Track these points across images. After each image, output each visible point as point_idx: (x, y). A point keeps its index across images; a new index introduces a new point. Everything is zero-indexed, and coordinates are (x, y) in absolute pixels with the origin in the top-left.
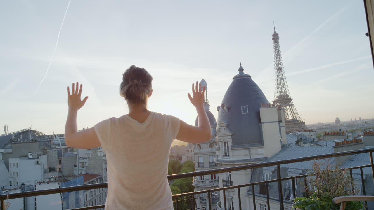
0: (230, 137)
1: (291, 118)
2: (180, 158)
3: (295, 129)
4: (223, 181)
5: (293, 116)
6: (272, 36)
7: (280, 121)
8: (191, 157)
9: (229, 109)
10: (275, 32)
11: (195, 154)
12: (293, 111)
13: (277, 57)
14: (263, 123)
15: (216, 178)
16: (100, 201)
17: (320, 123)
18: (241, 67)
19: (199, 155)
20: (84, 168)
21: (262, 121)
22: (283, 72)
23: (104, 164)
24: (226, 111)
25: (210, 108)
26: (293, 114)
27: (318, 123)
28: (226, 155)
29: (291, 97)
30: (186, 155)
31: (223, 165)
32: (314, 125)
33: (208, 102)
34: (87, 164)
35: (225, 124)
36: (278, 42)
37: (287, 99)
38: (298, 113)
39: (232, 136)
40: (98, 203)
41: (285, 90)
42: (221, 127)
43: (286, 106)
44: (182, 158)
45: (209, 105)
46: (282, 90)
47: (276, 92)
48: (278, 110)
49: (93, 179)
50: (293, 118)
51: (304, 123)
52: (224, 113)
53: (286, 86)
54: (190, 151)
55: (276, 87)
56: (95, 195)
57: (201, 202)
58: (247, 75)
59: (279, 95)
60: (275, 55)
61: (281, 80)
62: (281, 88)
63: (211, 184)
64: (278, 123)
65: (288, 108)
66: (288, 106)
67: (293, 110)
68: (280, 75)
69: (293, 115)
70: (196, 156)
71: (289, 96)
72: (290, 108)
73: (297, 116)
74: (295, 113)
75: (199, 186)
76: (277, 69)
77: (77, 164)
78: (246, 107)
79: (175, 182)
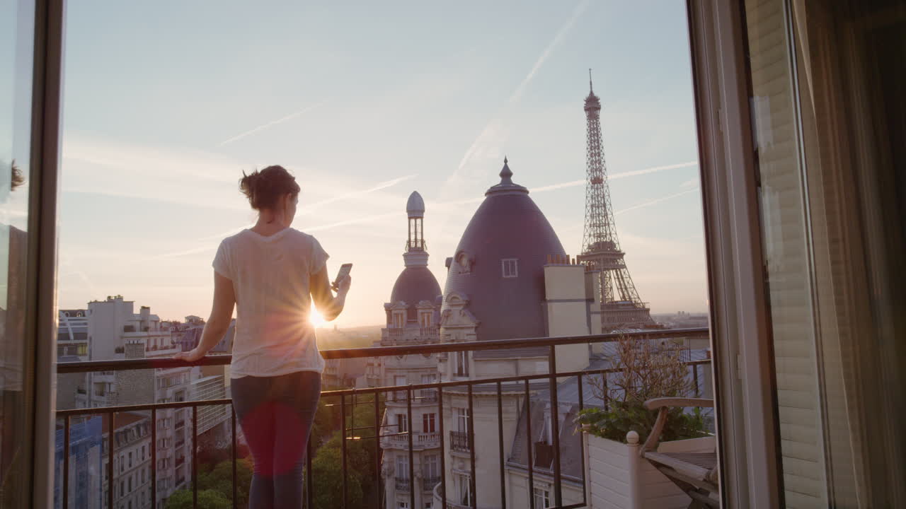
0: (472, 331)
1: (617, 297)
2: (351, 382)
3: (627, 323)
4: (452, 434)
5: (624, 294)
6: (585, 103)
7: (590, 300)
8: (378, 380)
9: (472, 263)
10: (592, 93)
11: (388, 370)
12: (623, 281)
13: (593, 151)
14: (551, 301)
15: (436, 430)
16: (143, 482)
17: (683, 312)
18: (506, 167)
19: (398, 373)
20: (103, 398)
21: (548, 297)
22: (605, 188)
23: (159, 389)
24: (466, 270)
25: (429, 262)
26: (623, 288)
27: (679, 312)
28: (460, 374)
29: (621, 249)
30: (365, 376)
31: (453, 397)
32: (669, 318)
33: (425, 248)
34: (113, 389)
35: (461, 299)
36: (597, 117)
37: (612, 252)
38: (634, 287)
39: (476, 328)
40: (137, 485)
41: (608, 232)
42: (452, 306)
43: (608, 270)
44: (355, 382)
45: (427, 255)
46: (602, 230)
47: (587, 234)
48: (586, 274)
49: (128, 426)
50: (624, 296)
51: (648, 310)
52: (460, 273)
53: (611, 223)
54: (376, 365)
55: (588, 224)
56: (130, 465)
57: (397, 487)
58: (518, 186)
59: (592, 241)
60: (589, 147)
61: (599, 208)
62: (599, 227)
63: (423, 443)
64: (584, 304)
65: (613, 273)
66: (613, 269)
67: (625, 279)
68: (598, 196)
69: (624, 290)
70: (390, 375)
71: (617, 245)
72: (617, 274)
73: (632, 293)
74: (628, 287)
75: (393, 447)
76: (591, 180)
77: (87, 388)
78: (513, 263)
79: (335, 438)
